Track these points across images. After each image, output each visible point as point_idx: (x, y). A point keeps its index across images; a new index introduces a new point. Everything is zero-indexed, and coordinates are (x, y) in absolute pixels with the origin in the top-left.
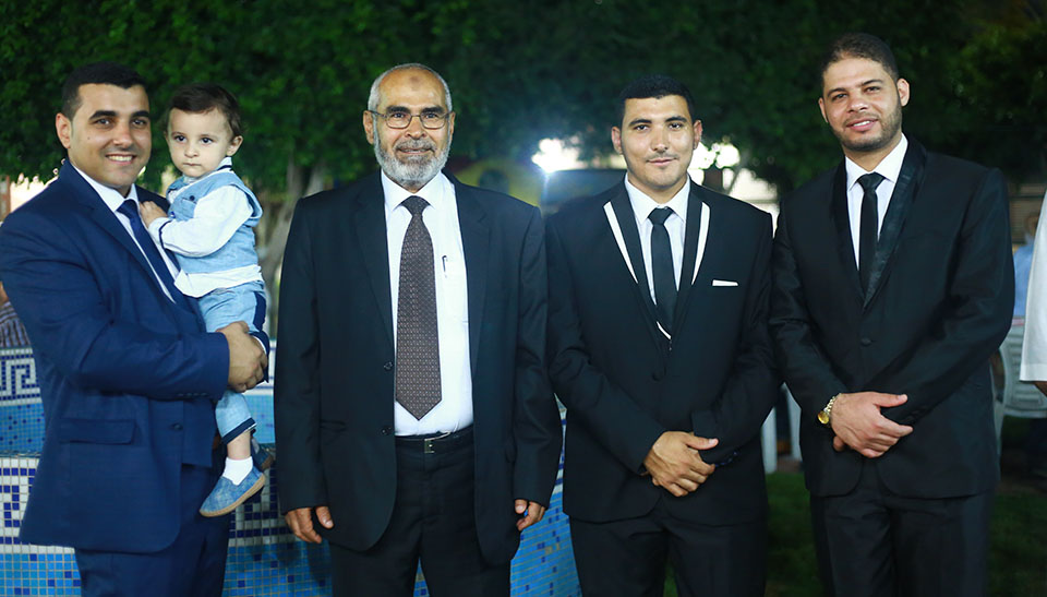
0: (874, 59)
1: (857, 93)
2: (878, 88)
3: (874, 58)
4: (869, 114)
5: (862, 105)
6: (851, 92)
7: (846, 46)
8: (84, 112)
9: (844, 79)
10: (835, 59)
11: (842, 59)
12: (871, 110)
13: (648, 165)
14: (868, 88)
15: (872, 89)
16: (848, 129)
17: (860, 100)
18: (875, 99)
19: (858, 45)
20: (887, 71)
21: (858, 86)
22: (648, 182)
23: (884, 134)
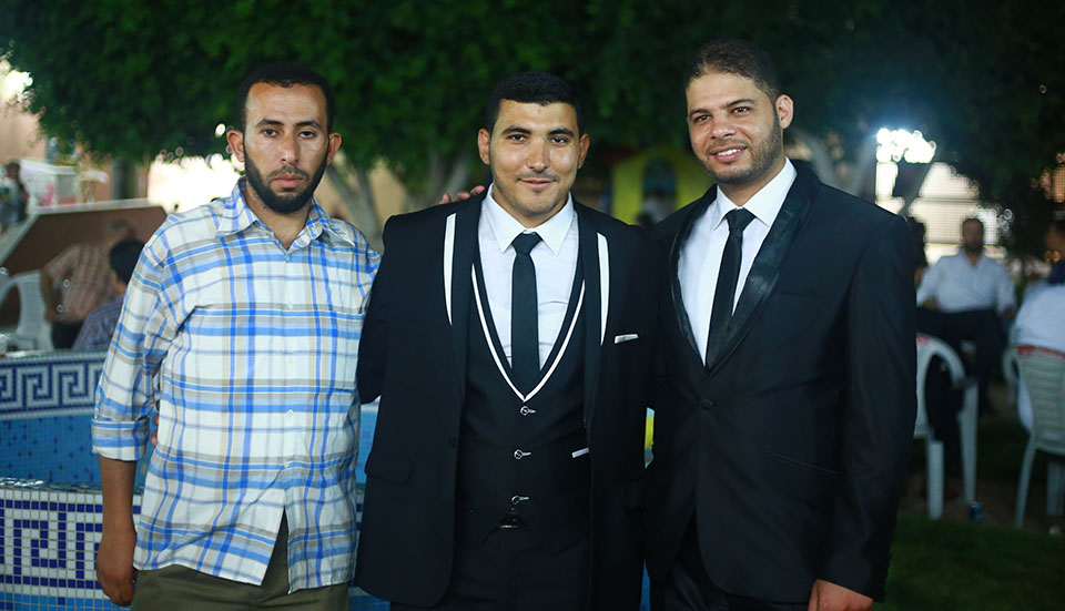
0: (744, 74)
1: (721, 115)
2: (748, 109)
3: (743, 72)
4: (735, 141)
5: (726, 131)
6: (715, 114)
7: (710, 58)
9: (706, 98)
10: (698, 74)
11: (706, 74)
12: (739, 136)
13: (520, 185)
14: (734, 109)
15: (740, 110)
16: (712, 157)
17: (725, 125)
18: (744, 122)
19: (724, 57)
20: (761, 88)
21: (723, 107)
22: (518, 205)
23: (754, 165)
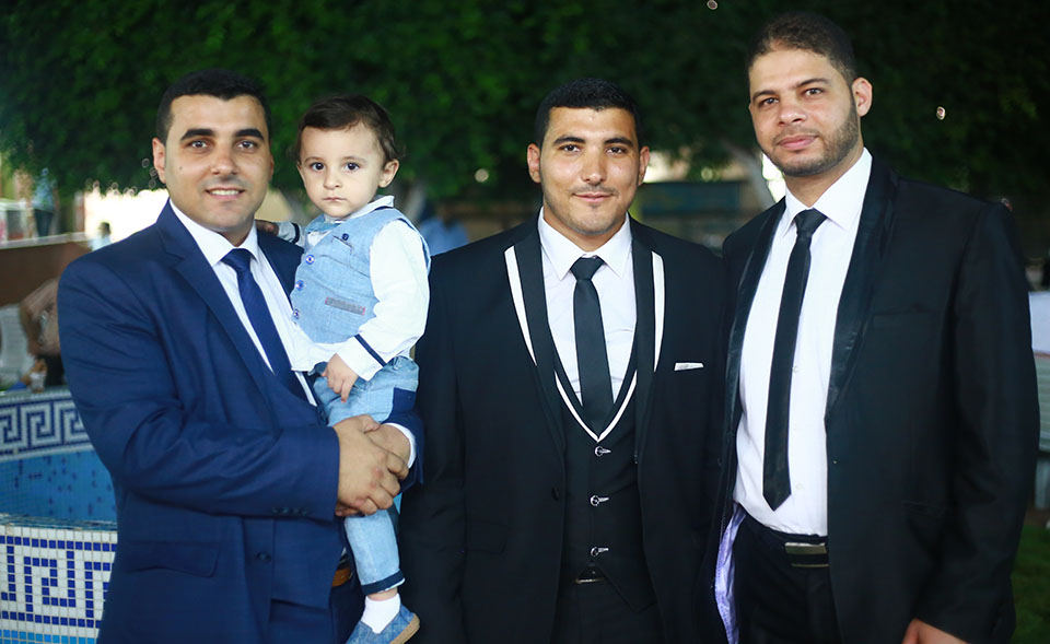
8: (176, 131)
